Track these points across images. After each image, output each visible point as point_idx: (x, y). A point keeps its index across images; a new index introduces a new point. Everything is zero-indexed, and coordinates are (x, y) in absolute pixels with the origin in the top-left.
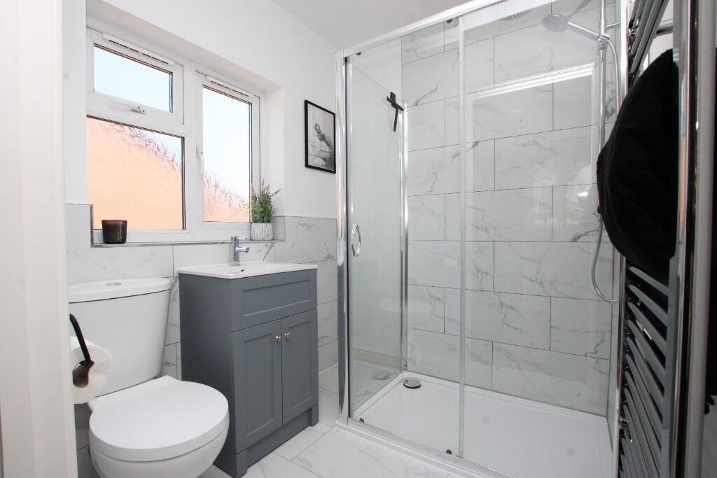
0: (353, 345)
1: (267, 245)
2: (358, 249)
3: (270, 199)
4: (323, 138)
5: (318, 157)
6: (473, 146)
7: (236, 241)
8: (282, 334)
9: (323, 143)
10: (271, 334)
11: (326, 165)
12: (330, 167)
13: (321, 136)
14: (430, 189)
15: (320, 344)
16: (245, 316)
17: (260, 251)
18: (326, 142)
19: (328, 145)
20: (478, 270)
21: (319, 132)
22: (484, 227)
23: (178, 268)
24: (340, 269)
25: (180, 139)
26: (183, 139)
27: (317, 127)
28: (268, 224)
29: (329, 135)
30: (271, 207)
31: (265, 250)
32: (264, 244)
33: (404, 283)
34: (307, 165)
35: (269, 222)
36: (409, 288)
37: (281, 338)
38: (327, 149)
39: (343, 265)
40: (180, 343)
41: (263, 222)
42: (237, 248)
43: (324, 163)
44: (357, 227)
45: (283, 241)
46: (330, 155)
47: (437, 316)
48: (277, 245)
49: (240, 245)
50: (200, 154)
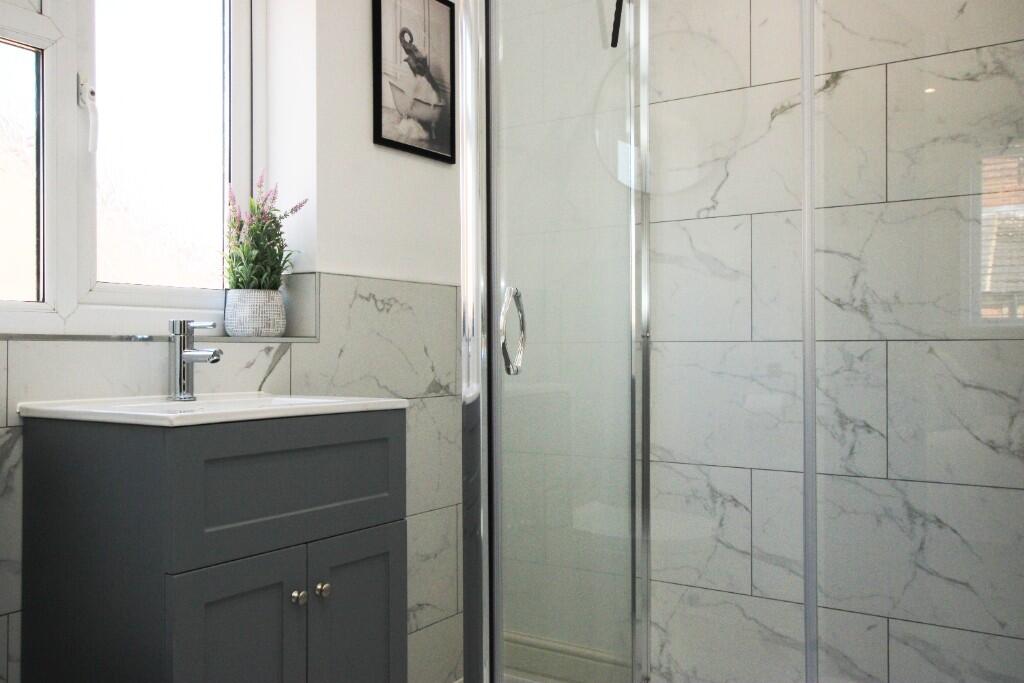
0: (505, 632)
1: (268, 350)
2: (520, 356)
3: (278, 226)
4: (420, 66)
5: (409, 117)
6: (828, 85)
7: (185, 334)
8: (309, 587)
9: (423, 80)
10: (280, 584)
11: (430, 141)
12: (440, 146)
13: (417, 60)
14: (710, 204)
15: (412, 623)
16: (208, 530)
17: (249, 365)
18: (431, 80)
19: (435, 84)
20: (843, 420)
21: (410, 50)
22: (857, 303)
23: (20, 404)
24: (470, 410)
25: (32, 56)
26: (40, 54)
27: (407, 38)
28: (273, 293)
29: (438, 59)
30: (281, 248)
31: (265, 361)
32: (263, 346)
33: (639, 456)
34: (379, 139)
35: (275, 287)
36: (654, 469)
37: (307, 596)
38: (433, 97)
39: (476, 402)
40: (19, 615)
41: (259, 287)
42: (187, 353)
43: (424, 135)
44: (517, 297)
45: (316, 339)
46: (441, 115)
47: (729, 547)
48: (298, 348)
49: (196, 345)
50: (86, 95)
